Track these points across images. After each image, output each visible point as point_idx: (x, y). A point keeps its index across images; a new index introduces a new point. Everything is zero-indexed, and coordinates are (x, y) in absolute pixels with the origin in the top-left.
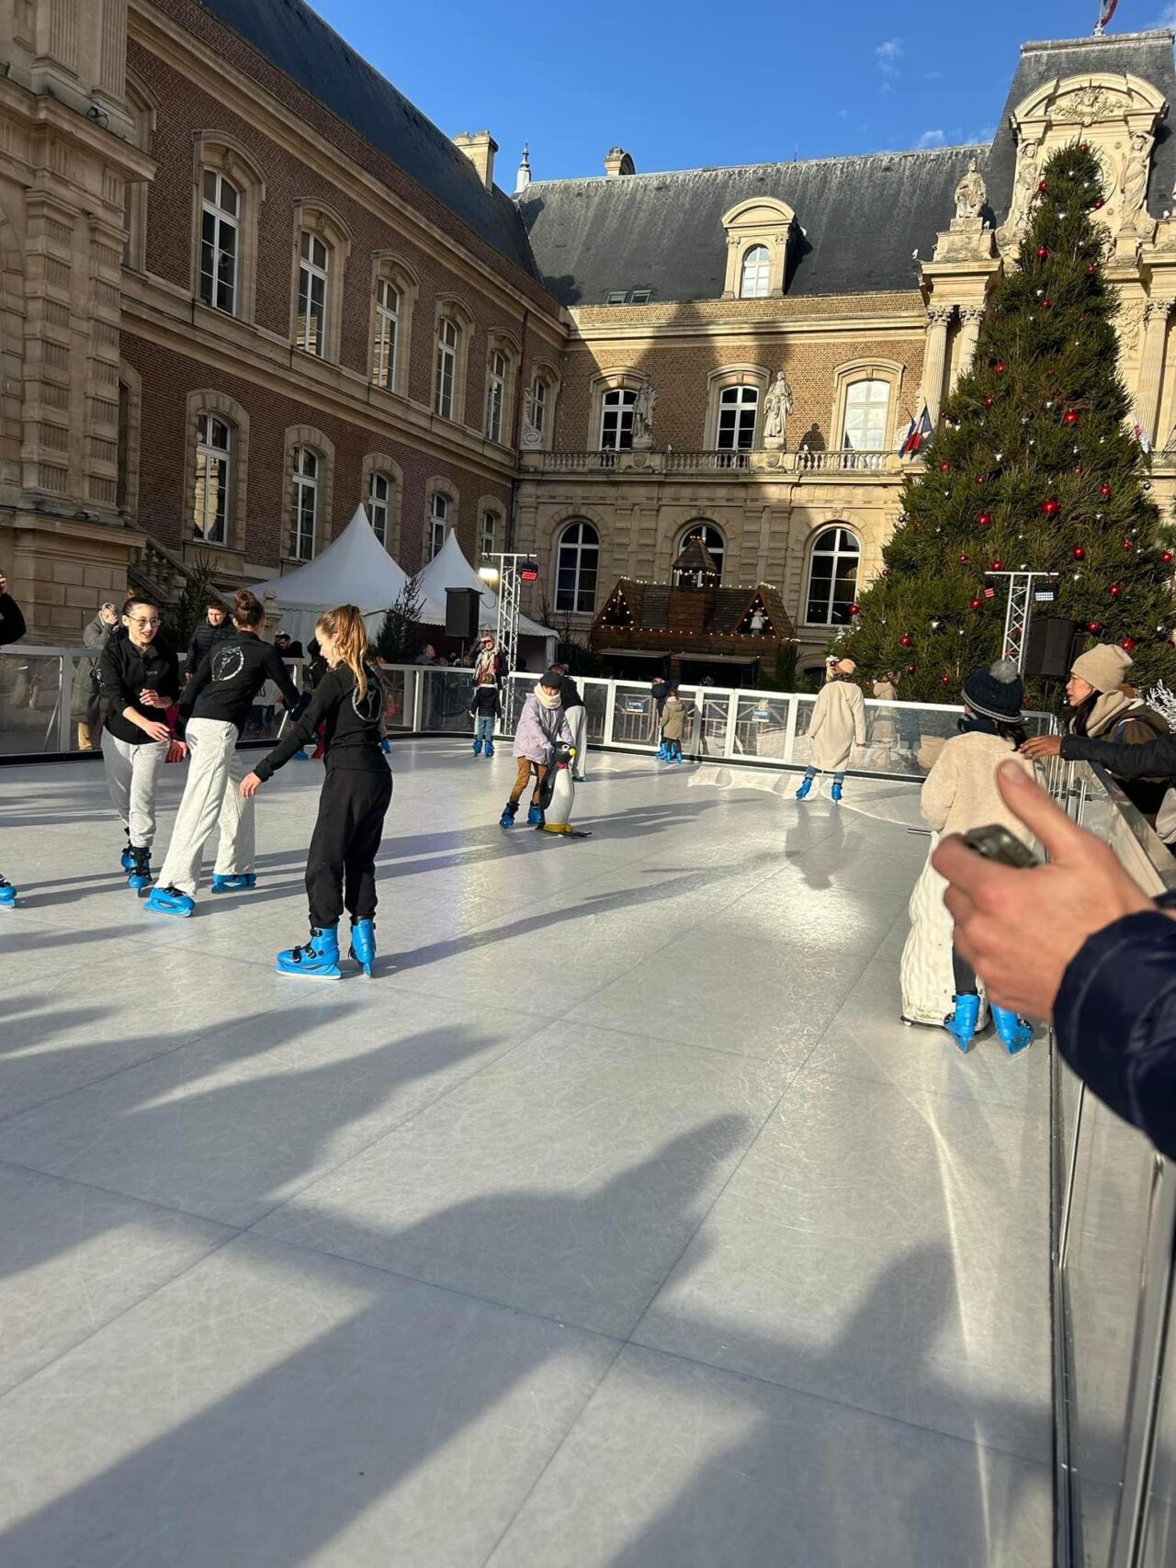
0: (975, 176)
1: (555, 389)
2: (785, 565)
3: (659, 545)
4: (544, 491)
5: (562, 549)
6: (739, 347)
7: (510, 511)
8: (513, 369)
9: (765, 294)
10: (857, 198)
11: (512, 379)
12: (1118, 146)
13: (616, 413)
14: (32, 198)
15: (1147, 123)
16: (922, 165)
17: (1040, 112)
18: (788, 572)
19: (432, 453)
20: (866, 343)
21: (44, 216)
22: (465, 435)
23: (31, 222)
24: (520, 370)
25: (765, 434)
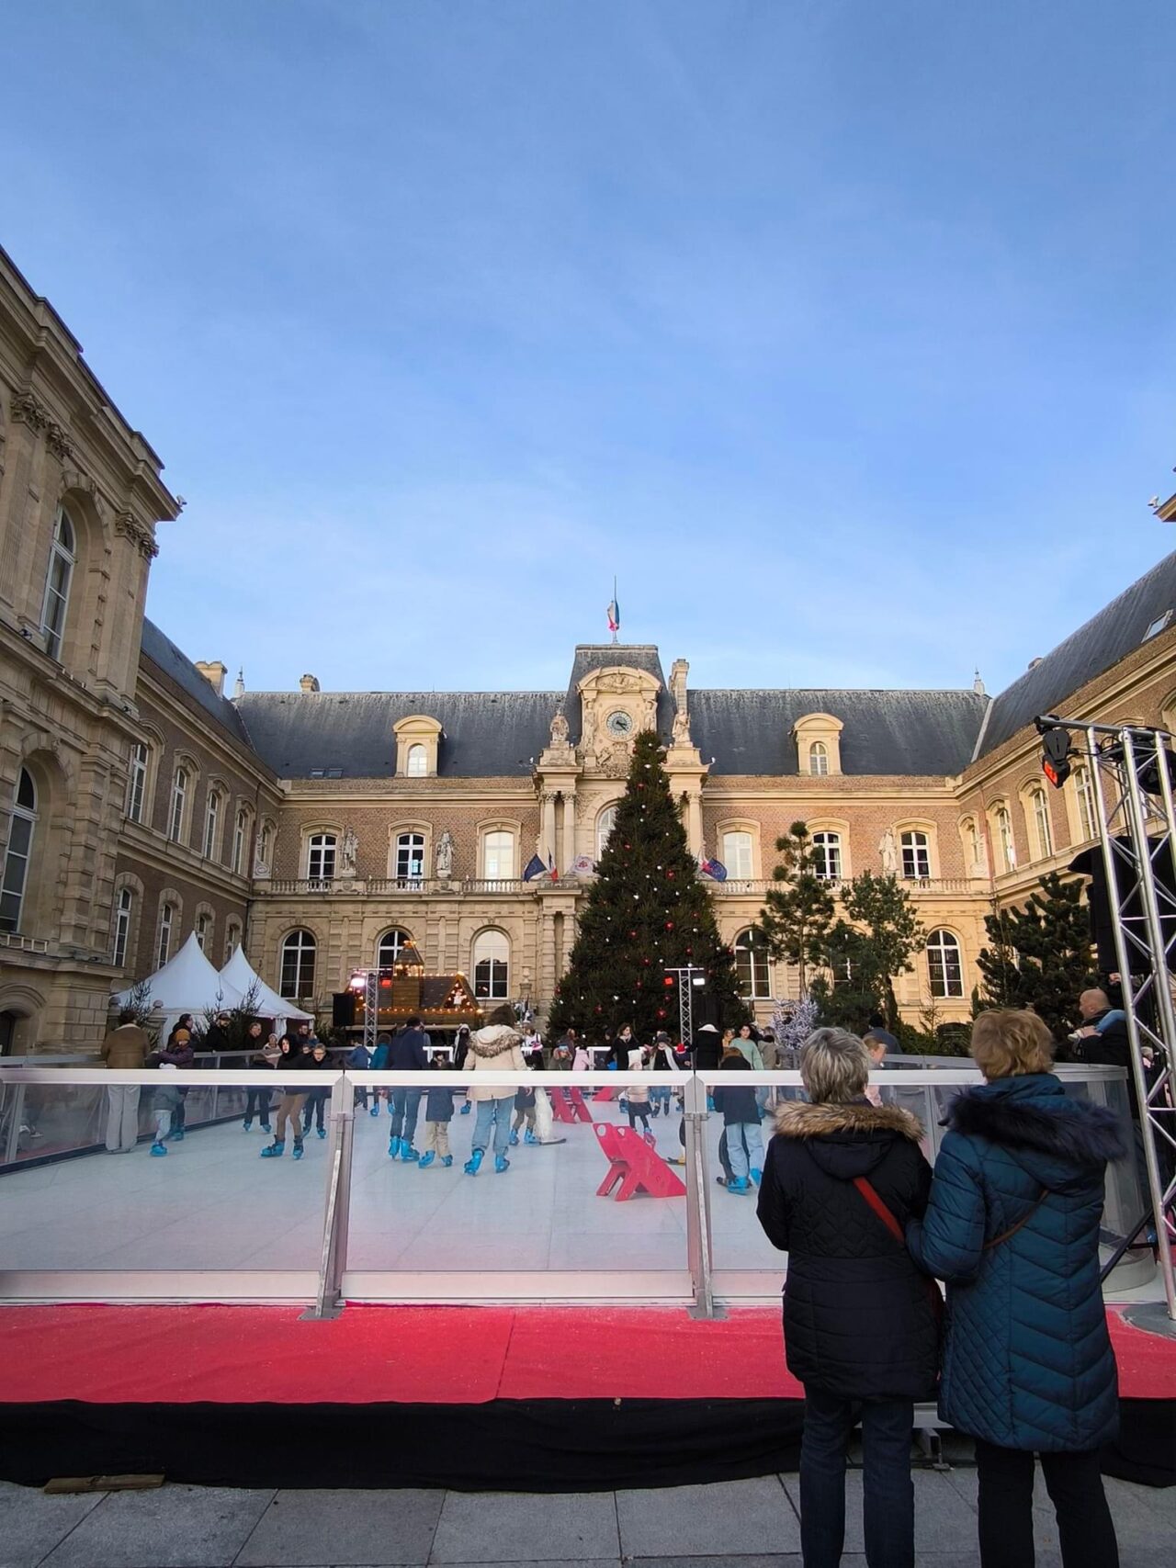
0: (561, 717)
1: (274, 834)
2: (457, 957)
3: (363, 944)
4: (270, 908)
5: (285, 951)
6: (409, 809)
7: (245, 925)
8: (250, 822)
9: (425, 775)
10: (477, 717)
11: (249, 829)
12: (638, 706)
13: (320, 851)
14: (86, 759)
15: (653, 696)
16: (515, 700)
17: (593, 685)
18: (460, 961)
19: (200, 885)
20: (495, 808)
21: (94, 771)
22: (220, 869)
23: (83, 773)
24: (255, 823)
25: (438, 868)
